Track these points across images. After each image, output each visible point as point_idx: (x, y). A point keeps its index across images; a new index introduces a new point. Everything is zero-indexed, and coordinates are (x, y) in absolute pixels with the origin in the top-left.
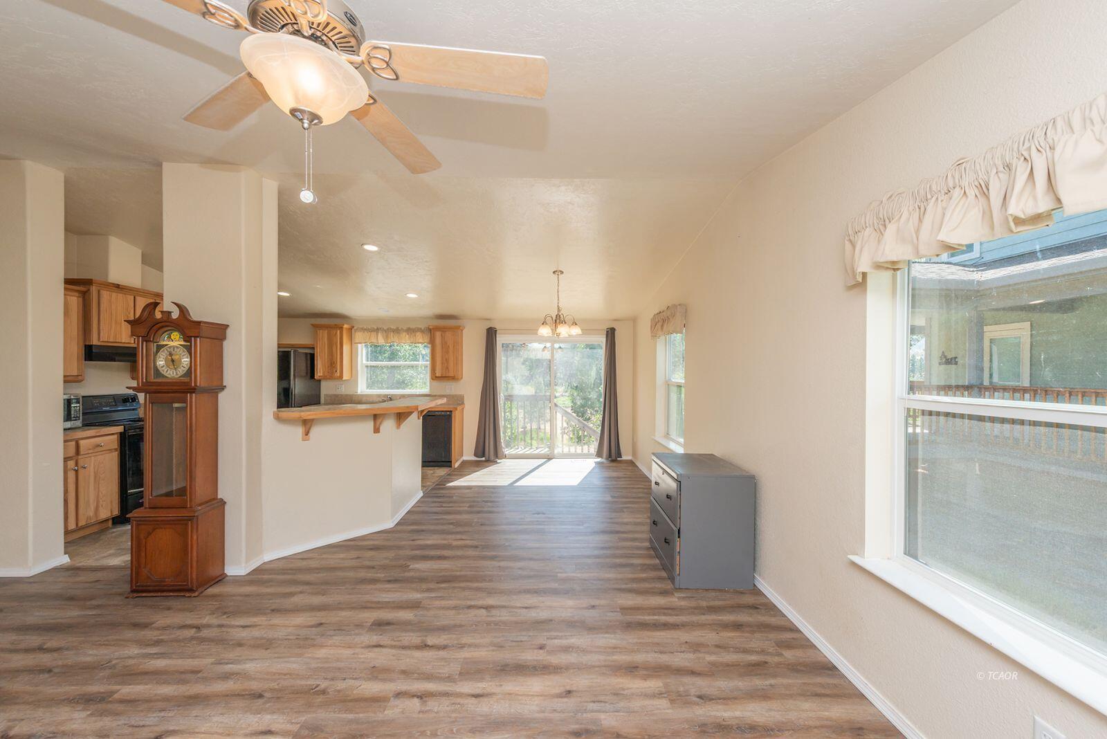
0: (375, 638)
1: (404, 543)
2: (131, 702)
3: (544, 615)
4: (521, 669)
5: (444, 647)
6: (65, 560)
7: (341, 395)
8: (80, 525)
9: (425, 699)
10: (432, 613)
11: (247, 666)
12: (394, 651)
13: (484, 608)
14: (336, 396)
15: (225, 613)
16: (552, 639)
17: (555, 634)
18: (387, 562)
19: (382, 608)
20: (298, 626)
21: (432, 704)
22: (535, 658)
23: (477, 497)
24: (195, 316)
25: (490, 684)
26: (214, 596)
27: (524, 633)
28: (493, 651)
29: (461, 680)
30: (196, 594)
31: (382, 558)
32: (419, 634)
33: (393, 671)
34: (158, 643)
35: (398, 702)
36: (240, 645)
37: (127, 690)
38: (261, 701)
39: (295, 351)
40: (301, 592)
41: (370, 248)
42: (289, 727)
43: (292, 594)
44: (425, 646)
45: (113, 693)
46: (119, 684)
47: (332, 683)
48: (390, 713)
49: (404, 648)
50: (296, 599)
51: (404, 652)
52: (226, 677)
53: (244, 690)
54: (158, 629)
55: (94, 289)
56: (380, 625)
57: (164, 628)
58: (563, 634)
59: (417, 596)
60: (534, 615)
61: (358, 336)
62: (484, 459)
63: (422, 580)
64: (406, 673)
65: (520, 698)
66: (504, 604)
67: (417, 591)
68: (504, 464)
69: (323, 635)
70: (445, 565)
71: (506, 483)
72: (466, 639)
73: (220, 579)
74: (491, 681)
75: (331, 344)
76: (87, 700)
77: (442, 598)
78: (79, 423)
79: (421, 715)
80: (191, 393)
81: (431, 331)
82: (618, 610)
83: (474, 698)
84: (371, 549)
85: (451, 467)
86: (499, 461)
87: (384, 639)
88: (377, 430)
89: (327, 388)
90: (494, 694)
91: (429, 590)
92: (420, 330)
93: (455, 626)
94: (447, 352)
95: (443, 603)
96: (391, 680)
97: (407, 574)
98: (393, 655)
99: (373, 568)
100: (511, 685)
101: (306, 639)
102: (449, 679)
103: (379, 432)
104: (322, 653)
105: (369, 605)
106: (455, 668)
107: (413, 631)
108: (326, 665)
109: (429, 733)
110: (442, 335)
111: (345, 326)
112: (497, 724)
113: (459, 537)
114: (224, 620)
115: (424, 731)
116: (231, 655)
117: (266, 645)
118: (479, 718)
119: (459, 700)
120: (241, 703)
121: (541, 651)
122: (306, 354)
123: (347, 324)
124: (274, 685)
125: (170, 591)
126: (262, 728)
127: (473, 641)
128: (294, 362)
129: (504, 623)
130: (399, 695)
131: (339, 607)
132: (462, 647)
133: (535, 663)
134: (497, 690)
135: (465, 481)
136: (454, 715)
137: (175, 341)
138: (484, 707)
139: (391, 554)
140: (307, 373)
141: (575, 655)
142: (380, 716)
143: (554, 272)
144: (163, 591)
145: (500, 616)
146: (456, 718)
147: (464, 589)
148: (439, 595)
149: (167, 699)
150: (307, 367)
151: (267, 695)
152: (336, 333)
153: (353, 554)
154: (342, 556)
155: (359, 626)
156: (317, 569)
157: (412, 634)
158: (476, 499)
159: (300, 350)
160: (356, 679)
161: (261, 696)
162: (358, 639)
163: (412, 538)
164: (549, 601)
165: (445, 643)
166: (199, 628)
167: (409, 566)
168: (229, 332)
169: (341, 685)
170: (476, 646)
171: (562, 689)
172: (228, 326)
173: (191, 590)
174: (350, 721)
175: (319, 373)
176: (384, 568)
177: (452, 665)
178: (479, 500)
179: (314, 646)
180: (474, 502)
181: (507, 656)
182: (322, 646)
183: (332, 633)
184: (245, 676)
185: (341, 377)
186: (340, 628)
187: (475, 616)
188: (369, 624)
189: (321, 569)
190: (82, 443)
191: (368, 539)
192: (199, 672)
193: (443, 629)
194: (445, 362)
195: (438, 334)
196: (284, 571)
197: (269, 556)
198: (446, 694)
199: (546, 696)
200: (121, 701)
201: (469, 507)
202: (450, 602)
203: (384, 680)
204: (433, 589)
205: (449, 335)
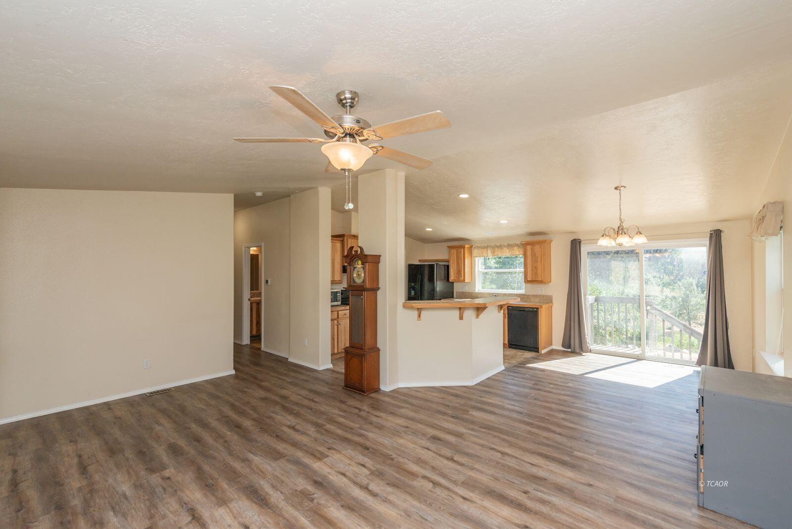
0: (428, 444)
1: (473, 397)
2: (327, 431)
3: (542, 473)
4: (502, 498)
5: (462, 465)
6: (331, 366)
7: (466, 292)
8: (339, 351)
9: (436, 486)
10: (466, 443)
11: (370, 434)
12: (434, 455)
13: (501, 453)
14: (463, 293)
15: (372, 407)
16: (538, 491)
17: (543, 489)
18: (458, 405)
19: (440, 430)
20: (397, 424)
21: (438, 491)
22: (516, 496)
23: (545, 379)
24: (366, 252)
25: (477, 496)
26: (371, 397)
27: (518, 478)
28: (491, 479)
29: (461, 486)
30: (366, 394)
31: (455, 402)
32: (451, 451)
33: (428, 465)
34: (345, 411)
35: (422, 480)
36: (371, 424)
37: (329, 427)
38: (367, 451)
39: (437, 264)
40: (407, 408)
41: (464, 196)
42: (372, 468)
43: (402, 407)
44: (451, 459)
45: (325, 425)
46: (327, 422)
47: (398, 457)
48: (415, 483)
49: (440, 455)
50: (403, 411)
51: (438, 457)
52: (361, 435)
53: (364, 444)
54: (347, 405)
55: (345, 238)
56: (435, 439)
57: (350, 406)
58: (548, 492)
59: (463, 430)
60: (534, 471)
61: (475, 252)
62: (570, 350)
63: (472, 422)
64: (434, 468)
65: (490, 513)
66: (517, 456)
67: (465, 427)
68: (587, 356)
69: (406, 433)
70: (491, 418)
71: (577, 373)
72: (477, 466)
73: (377, 390)
74: (478, 495)
75: (458, 258)
76: (317, 425)
77: (478, 437)
78: (339, 303)
79: (429, 492)
80: (365, 291)
81: (524, 245)
82: (614, 497)
83: (462, 499)
84: (453, 395)
85: (538, 352)
86: (583, 354)
87: (433, 447)
88: (461, 318)
89: (457, 288)
90: (475, 502)
91: (472, 430)
92: (517, 245)
93: (476, 456)
94: (536, 261)
95: (476, 440)
96: (424, 468)
97: (465, 416)
98: (433, 457)
99: (448, 406)
100: (488, 503)
101: (397, 432)
102: (455, 483)
103: (462, 319)
104: (401, 441)
105: (435, 426)
106: (461, 478)
107: (450, 449)
108: (399, 448)
109: (428, 502)
110: (532, 249)
111: (466, 246)
112: (466, 518)
113: (513, 403)
114: (371, 410)
115: (427, 501)
116: (366, 427)
117: (380, 427)
118: (459, 510)
119: (454, 496)
120: (360, 449)
121: (524, 494)
122: (445, 265)
123: (468, 244)
124: (375, 447)
125: (357, 390)
126: (362, 463)
127: (481, 469)
128: (436, 271)
129: (509, 467)
130: (424, 477)
131: (420, 422)
132: (473, 469)
133: (514, 499)
134: (479, 502)
135: (541, 365)
136: (446, 501)
137: (359, 265)
138: (465, 506)
139: (462, 401)
140: (445, 278)
141: (549, 509)
142: (410, 482)
143: (616, 188)
144: (355, 389)
145: (508, 462)
146: (446, 503)
147: (495, 437)
148: (477, 434)
149: (338, 435)
150: (445, 274)
151: (371, 450)
152: (461, 251)
153: (442, 395)
154: (435, 394)
155: (424, 435)
156: (420, 398)
157: (448, 450)
158: (543, 380)
159: (440, 263)
160: (409, 460)
161: (368, 449)
162: (420, 442)
163: (480, 395)
164: (553, 467)
165: (464, 462)
166: (360, 410)
167: (469, 411)
168: (382, 258)
169: (401, 460)
170: (482, 472)
171: (523, 523)
172: (380, 256)
173: (364, 392)
174: (397, 478)
175: (452, 278)
176: (455, 408)
177: (461, 476)
178: (545, 381)
179: (399, 436)
180: (540, 381)
181: (498, 487)
182: (402, 437)
183: (410, 433)
184: (366, 438)
185: (464, 280)
186: (415, 433)
187: (492, 455)
188: (429, 436)
189: (422, 399)
190: (339, 312)
191: (455, 389)
192: (352, 429)
193: (468, 455)
194: (535, 269)
195: (529, 248)
196: (405, 395)
197: (402, 385)
198: (448, 489)
199: (508, 520)
200: (326, 430)
201: (533, 384)
202: (481, 441)
203: (421, 467)
204: (476, 430)
205: (537, 247)
